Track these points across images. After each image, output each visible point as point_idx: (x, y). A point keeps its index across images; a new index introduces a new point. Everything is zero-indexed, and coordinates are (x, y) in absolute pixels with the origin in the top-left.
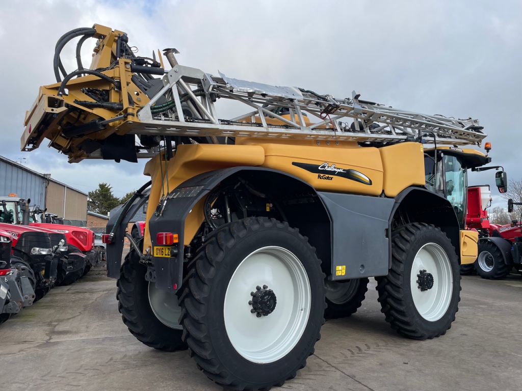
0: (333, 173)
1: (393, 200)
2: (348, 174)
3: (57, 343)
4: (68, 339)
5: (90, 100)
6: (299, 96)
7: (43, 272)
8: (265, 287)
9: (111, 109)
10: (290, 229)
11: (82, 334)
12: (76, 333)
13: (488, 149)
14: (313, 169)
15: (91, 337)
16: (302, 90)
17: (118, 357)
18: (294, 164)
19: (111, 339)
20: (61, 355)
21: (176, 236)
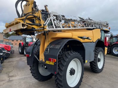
0: (85, 38)
1: (95, 43)
2: (88, 38)
3: (12, 80)
4: (14, 79)
5: (31, 23)
6: (79, 19)
7: (2, 59)
8: (72, 68)
9: (37, 25)
10: (78, 54)
11: (17, 77)
12: (16, 76)
13: (109, 29)
14: (81, 38)
15: (20, 78)
16: (79, 17)
17: (31, 84)
18: (78, 37)
19: (26, 78)
20: (16, 85)
21: (56, 60)
